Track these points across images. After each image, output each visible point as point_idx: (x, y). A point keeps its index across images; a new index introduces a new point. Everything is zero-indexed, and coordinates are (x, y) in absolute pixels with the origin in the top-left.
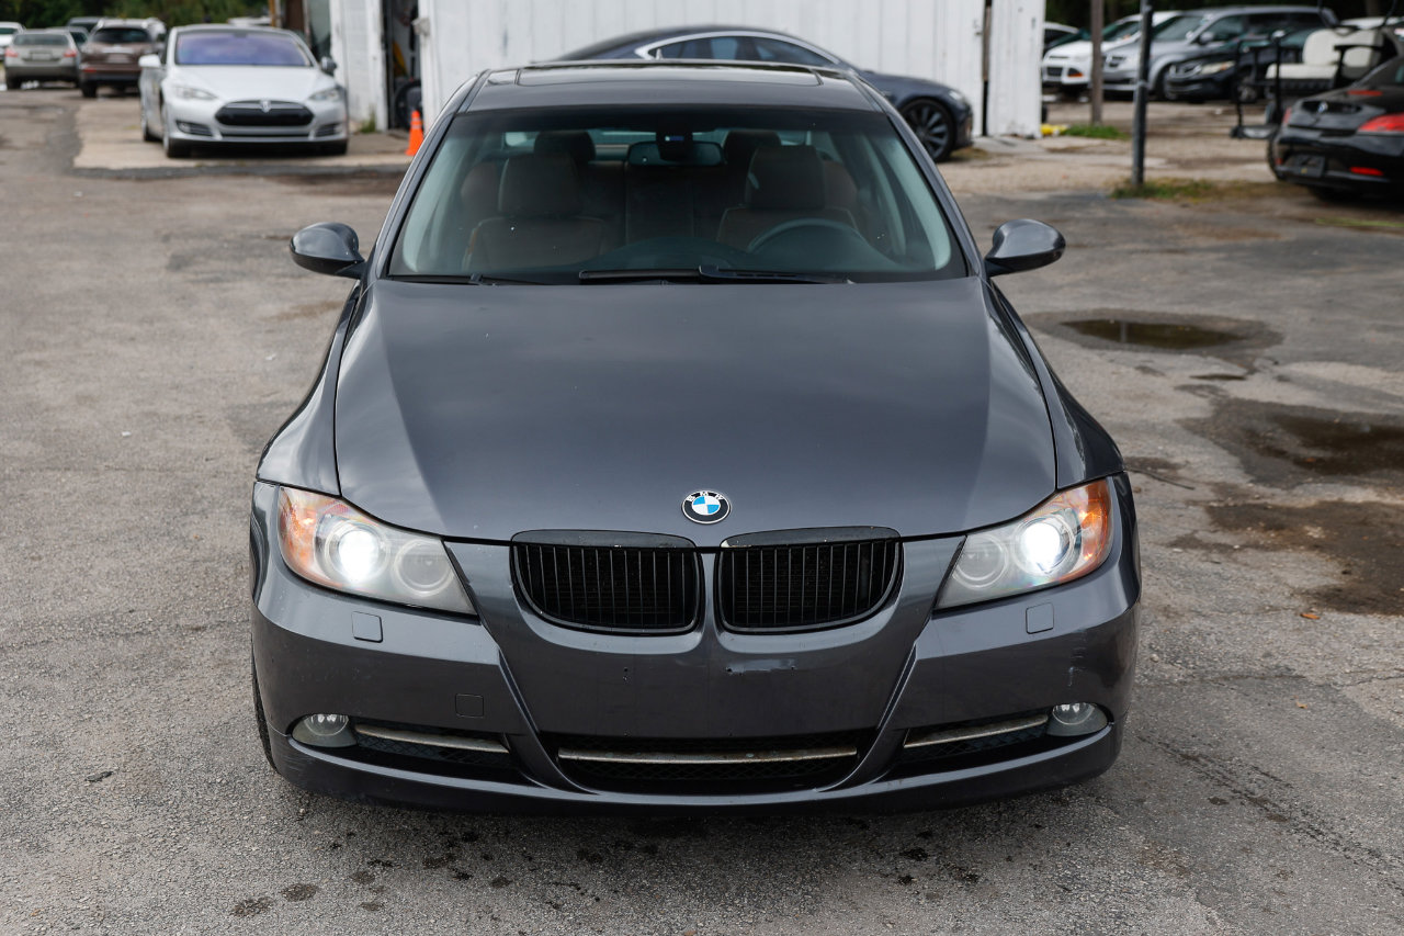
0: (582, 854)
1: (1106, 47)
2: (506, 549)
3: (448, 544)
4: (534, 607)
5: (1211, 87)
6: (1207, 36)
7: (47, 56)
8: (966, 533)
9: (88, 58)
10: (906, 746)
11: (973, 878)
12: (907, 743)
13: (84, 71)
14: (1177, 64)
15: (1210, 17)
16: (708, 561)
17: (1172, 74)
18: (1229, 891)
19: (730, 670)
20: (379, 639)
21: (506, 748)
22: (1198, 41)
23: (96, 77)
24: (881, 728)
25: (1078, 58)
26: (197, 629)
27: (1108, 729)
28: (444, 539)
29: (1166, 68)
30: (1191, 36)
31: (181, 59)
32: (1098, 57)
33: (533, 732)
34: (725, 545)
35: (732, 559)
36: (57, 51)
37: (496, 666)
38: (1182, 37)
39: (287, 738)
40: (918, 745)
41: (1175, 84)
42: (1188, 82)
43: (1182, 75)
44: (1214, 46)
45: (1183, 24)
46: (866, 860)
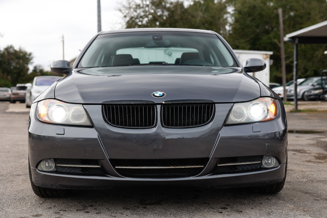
0: (124, 208)
1: (287, 88)
2: (101, 106)
3: (84, 106)
4: (108, 122)
5: (317, 97)
6: (315, 84)
7: (3, 94)
8: (234, 103)
9: (14, 94)
10: (218, 165)
11: (241, 212)
12: (219, 164)
13: (13, 98)
14: (308, 91)
15: (316, 79)
16: (159, 107)
17: (306, 94)
18: (319, 215)
19: (165, 138)
20: (63, 133)
21: (100, 166)
22: (313, 85)
23: (15, 99)
24: (210, 158)
25: (280, 91)
26: (18, 175)
27: (280, 166)
28: (83, 104)
29: (304, 92)
30: (311, 84)
31: (37, 84)
32: (285, 91)
33: (108, 159)
34: (164, 103)
35: (165, 107)
36: (6, 93)
37: (97, 138)
38: (308, 84)
39: (36, 169)
40: (222, 165)
41: (307, 96)
42: (310, 95)
43: (309, 94)
44: (317, 87)
45: (308, 81)
46: (209, 209)
